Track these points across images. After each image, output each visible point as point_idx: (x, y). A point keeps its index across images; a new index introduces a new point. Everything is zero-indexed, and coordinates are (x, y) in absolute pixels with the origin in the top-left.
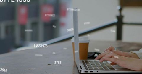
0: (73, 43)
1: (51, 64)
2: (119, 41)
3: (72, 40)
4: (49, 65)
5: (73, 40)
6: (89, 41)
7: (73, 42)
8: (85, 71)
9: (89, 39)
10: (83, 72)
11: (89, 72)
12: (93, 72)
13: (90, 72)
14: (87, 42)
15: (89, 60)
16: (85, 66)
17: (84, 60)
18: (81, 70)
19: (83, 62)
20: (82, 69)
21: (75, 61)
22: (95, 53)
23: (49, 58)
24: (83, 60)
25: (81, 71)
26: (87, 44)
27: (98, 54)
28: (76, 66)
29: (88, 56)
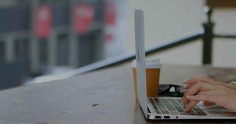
0: (134, 70)
1: (97, 105)
2: (207, 66)
3: (132, 63)
4: (94, 105)
5: (134, 64)
6: (161, 65)
7: (135, 67)
8: (156, 117)
9: (161, 63)
10: (152, 117)
11: (163, 118)
12: (169, 117)
13: (165, 117)
14: (158, 67)
15: (160, 98)
16: (155, 107)
17: (153, 98)
18: (149, 114)
19: (151, 101)
20: (150, 112)
21: (137, 100)
22: (171, 86)
23: (93, 94)
24: (150, 98)
25: (148, 116)
26: (157, 71)
27: (176, 87)
28: (139, 108)
29: (159, 91)
